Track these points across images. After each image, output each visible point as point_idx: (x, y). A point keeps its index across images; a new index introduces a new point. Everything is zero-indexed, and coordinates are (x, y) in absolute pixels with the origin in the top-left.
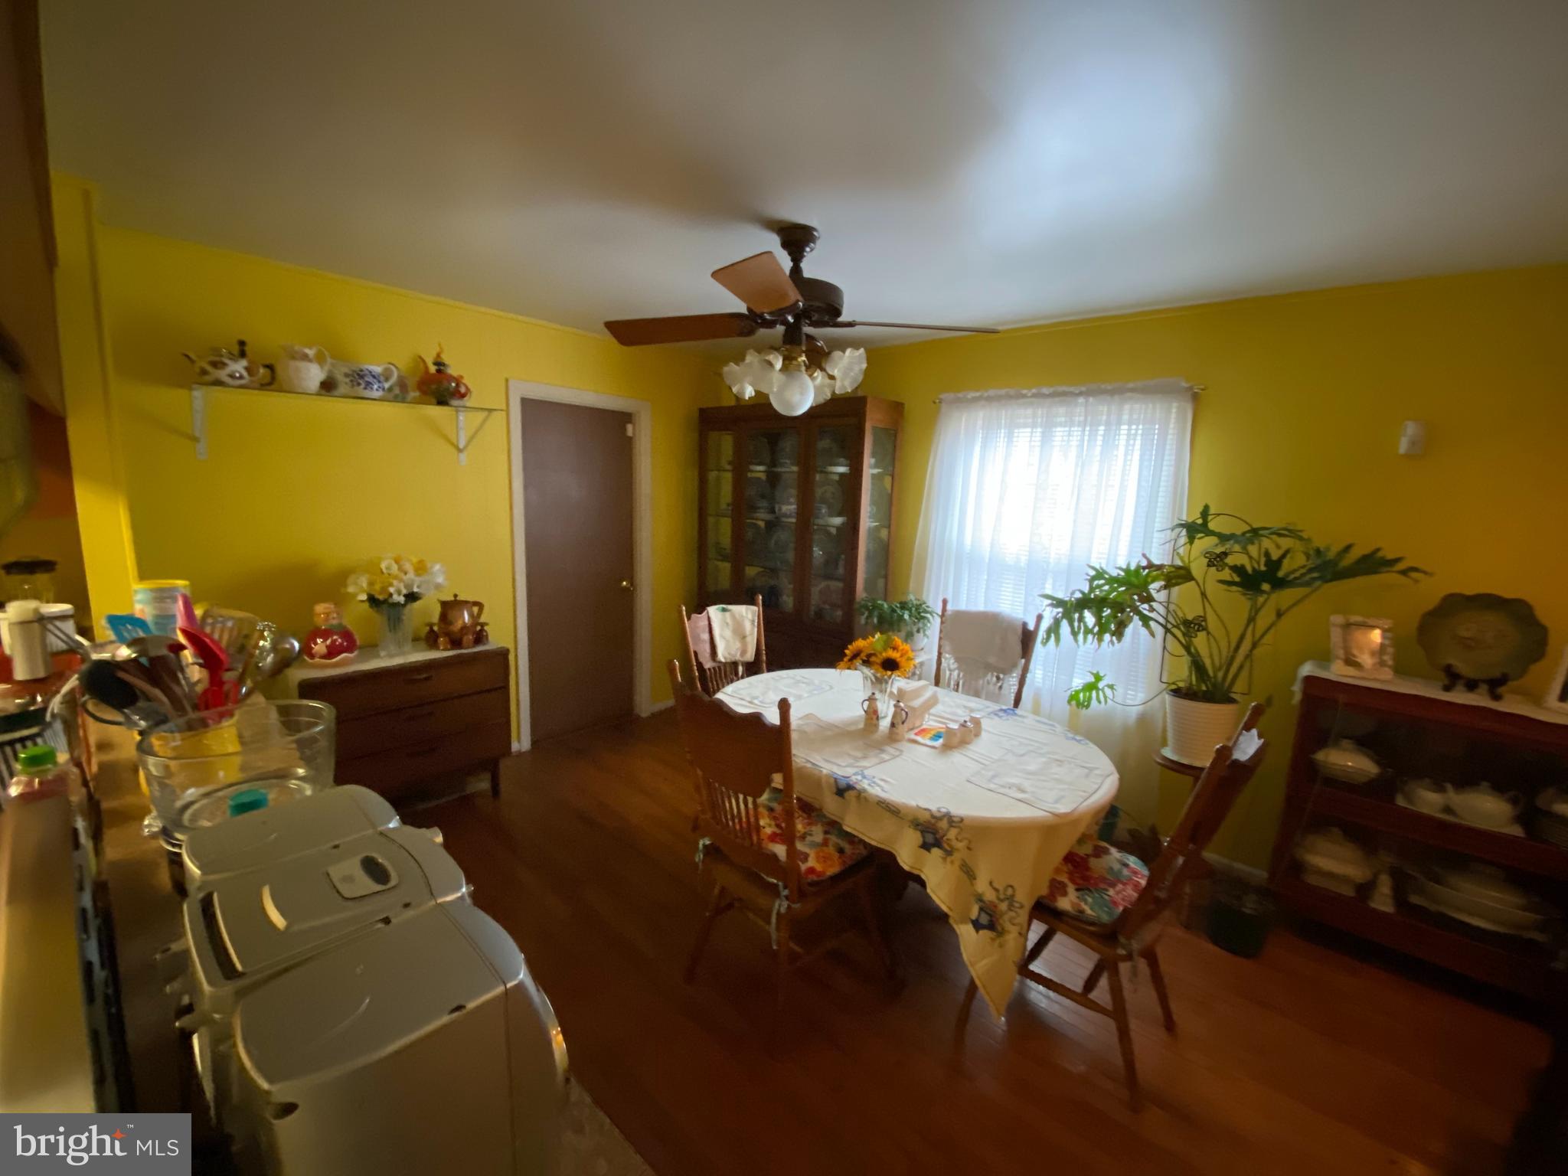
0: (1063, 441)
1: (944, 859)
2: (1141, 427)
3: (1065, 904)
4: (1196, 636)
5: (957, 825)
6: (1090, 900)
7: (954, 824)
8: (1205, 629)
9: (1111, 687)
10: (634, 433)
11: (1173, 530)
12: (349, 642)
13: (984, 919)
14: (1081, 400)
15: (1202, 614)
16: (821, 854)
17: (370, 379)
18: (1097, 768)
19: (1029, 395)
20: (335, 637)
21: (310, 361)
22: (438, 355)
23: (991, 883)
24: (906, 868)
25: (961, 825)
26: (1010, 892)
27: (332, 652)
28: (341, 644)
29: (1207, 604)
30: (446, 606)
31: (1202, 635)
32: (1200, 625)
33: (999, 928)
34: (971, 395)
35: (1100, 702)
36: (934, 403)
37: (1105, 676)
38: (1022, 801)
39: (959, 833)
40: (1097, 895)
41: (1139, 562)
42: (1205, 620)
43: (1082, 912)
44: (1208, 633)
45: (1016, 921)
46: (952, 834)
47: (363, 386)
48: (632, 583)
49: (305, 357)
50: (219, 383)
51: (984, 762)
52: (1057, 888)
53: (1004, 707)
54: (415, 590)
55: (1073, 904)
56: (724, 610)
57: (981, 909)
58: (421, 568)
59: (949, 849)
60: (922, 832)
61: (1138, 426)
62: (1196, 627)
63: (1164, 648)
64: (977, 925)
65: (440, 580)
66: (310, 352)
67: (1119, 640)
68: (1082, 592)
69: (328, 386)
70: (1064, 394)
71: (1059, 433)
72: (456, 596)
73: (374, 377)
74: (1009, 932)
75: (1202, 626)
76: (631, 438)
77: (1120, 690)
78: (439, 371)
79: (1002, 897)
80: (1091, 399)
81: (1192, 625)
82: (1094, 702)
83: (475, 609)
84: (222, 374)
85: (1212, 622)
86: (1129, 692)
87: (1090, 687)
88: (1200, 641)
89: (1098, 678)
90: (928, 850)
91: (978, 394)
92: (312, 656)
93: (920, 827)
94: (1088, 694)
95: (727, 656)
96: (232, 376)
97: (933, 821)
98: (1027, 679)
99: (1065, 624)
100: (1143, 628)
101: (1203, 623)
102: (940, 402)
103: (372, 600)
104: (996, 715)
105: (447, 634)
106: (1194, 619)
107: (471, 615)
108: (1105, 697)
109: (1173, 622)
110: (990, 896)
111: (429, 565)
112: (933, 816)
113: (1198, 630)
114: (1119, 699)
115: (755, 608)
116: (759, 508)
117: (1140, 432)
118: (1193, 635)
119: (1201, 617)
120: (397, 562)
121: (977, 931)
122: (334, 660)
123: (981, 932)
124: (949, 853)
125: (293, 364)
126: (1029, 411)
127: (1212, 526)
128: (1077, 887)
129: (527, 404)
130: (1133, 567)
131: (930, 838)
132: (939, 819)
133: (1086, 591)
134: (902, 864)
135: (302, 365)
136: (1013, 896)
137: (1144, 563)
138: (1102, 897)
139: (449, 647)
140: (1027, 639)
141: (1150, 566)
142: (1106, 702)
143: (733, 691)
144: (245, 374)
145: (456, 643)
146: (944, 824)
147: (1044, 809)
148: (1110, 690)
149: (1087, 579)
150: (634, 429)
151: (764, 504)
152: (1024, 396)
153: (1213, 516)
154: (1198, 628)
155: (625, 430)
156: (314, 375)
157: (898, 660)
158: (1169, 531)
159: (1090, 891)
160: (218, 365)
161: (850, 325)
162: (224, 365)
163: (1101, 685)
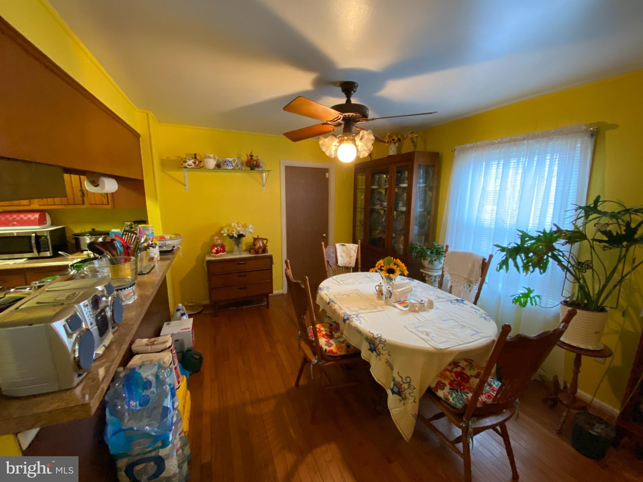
0: (514, 165)
1: (377, 357)
2: (558, 154)
3: (440, 393)
4: (586, 272)
5: (383, 342)
6: (454, 395)
7: (381, 342)
8: (591, 268)
9: (539, 296)
10: (329, 176)
11: (576, 210)
12: (223, 249)
13: (396, 390)
14: (525, 142)
15: (590, 259)
16: (339, 346)
17: (228, 163)
18: (482, 333)
19: (497, 142)
20: (218, 247)
21: (211, 158)
22: (251, 153)
23: (398, 373)
24: (363, 358)
25: (384, 343)
26: (408, 380)
27: (217, 252)
28: (220, 250)
29: (593, 253)
30: (255, 239)
31: (589, 271)
32: (589, 266)
33: (403, 395)
34: (468, 145)
35: (532, 304)
36: (452, 151)
37: (534, 290)
38: (423, 339)
39: (384, 347)
40: (459, 394)
41: (552, 229)
42: (592, 263)
43: (448, 399)
44: (593, 270)
45: (411, 395)
46: (380, 346)
47: (226, 165)
48: (327, 235)
49: (209, 157)
50: (185, 167)
51: (421, 319)
52: (440, 385)
53: (459, 299)
54: (241, 233)
55: (444, 395)
56: (343, 245)
57: (394, 384)
58: (245, 226)
59: (379, 353)
60: (369, 343)
61: (557, 154)
62: (586, 267)
63: (566, 277)
64: (393, 392)
65: (251, 231)
66: (211, 156)
67: (544, 271)
68: (517, 244)
69: (218, 166)
70: (515, 140)
71: (513, 161)
72: (258, 236)
73: (229, 162)
74: (408, 399)
75: (590, 266)
76: (328, 178)
77: (544, 299)
78: (251, 158)
79: (405, 381)
80: (531, 141)
81: (584, 265)
82: (529, 304)
83: (265, 241)
84: (186, 164)
85: (596, 264)
86: (549, 300)
87: (526, 296)
88: (588, 274)
89: (530, 291)
90: (372, 352)
91: (472, 145)
92: (212, 253)
93: (368, 341)
94: (525, 299)
95: (343, 264)
96: (189, 165)
97: (373, 339)
98: (483, 287)
99: (511, 261)
100: (558, 266)
101: (591, 265)
102: (455, 151)
103: (228, 235)
104: (451, 302)
105: (254, 249)
106: (585, 262)
107: (263, 243)
108: (535, 302)
109: (573, 263)
110: (398, 379)
111: (248, 225)
112: (374, 338)
113: (587, 269)
114: (543, 305)
115: (357, 245)
116: (376, 204)
117: (558, 157)
118: (584, 271)
119: (589, 261)
120: (237, 223)
121: (393, 395)
122: (218, 255)
123: (394, 395)
124: (379, 354)
125: (206, 160)
126: (498, 151)
127: (599, 208)
128: (450, 387)
129: (287, 167)
130: (548, 231)
131: (372, 347)
132: (376, 339)
133: (519, 243)
134: (362, 356)
135: (208, 160)
136: (410, 382)
137: (555, 229)
138: (462, 396)
139: (254, 253)
140: (485, 265)
141: (559, 231)
142: (536, 304)
143: (336, 278)
144: (193, 164)
145: (257, 252)
146: (377, 342)
147: (431, 344)
148: (538, 298)
149: (519, 237)
150: (329, 174)
151: (378, 202)
152: (494, 144)
153: (602, 202)
154: (587, 268)
155: (325, 175)
156: (212, 163)
157: (395, 269)
158: (574, 211)
159: (457, 391)
160: (185, 162)
161: (373, 119)
162: (187, 162)
163: (532, 295)
